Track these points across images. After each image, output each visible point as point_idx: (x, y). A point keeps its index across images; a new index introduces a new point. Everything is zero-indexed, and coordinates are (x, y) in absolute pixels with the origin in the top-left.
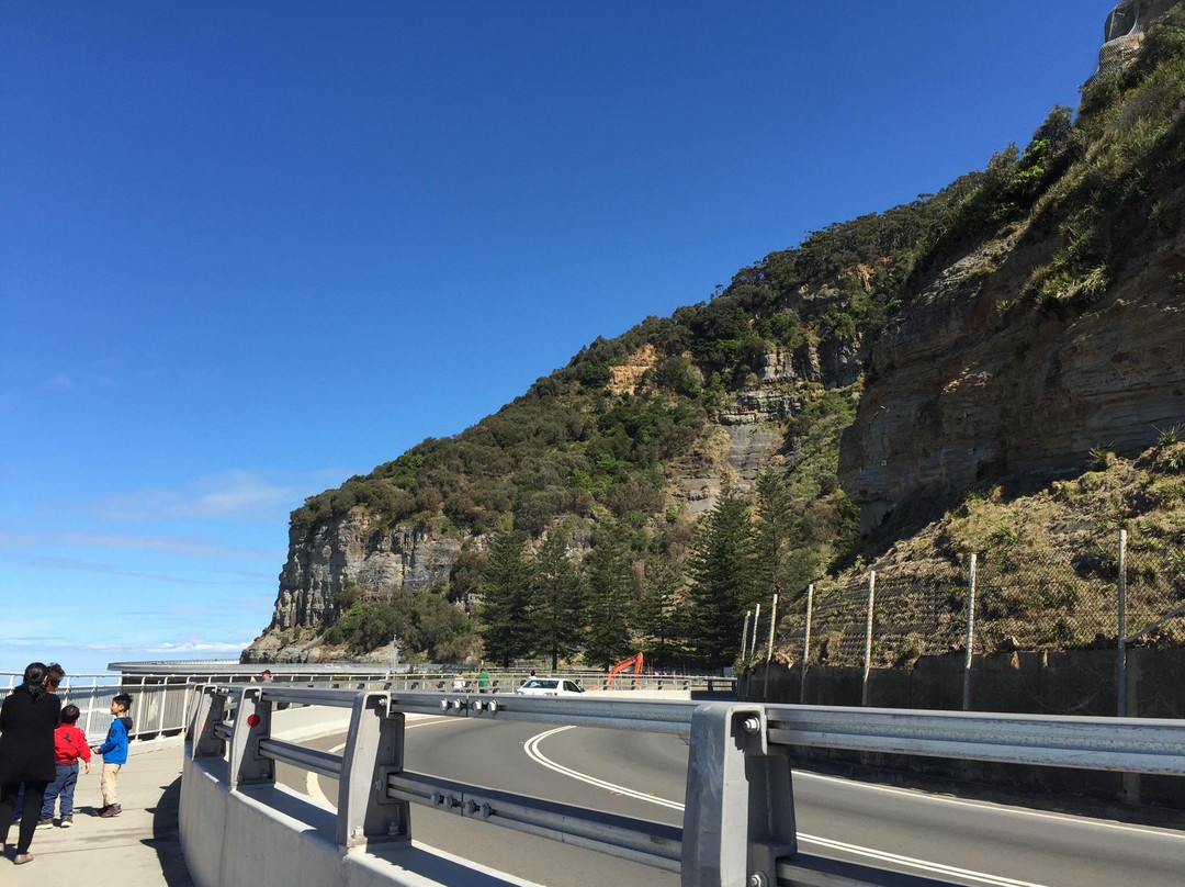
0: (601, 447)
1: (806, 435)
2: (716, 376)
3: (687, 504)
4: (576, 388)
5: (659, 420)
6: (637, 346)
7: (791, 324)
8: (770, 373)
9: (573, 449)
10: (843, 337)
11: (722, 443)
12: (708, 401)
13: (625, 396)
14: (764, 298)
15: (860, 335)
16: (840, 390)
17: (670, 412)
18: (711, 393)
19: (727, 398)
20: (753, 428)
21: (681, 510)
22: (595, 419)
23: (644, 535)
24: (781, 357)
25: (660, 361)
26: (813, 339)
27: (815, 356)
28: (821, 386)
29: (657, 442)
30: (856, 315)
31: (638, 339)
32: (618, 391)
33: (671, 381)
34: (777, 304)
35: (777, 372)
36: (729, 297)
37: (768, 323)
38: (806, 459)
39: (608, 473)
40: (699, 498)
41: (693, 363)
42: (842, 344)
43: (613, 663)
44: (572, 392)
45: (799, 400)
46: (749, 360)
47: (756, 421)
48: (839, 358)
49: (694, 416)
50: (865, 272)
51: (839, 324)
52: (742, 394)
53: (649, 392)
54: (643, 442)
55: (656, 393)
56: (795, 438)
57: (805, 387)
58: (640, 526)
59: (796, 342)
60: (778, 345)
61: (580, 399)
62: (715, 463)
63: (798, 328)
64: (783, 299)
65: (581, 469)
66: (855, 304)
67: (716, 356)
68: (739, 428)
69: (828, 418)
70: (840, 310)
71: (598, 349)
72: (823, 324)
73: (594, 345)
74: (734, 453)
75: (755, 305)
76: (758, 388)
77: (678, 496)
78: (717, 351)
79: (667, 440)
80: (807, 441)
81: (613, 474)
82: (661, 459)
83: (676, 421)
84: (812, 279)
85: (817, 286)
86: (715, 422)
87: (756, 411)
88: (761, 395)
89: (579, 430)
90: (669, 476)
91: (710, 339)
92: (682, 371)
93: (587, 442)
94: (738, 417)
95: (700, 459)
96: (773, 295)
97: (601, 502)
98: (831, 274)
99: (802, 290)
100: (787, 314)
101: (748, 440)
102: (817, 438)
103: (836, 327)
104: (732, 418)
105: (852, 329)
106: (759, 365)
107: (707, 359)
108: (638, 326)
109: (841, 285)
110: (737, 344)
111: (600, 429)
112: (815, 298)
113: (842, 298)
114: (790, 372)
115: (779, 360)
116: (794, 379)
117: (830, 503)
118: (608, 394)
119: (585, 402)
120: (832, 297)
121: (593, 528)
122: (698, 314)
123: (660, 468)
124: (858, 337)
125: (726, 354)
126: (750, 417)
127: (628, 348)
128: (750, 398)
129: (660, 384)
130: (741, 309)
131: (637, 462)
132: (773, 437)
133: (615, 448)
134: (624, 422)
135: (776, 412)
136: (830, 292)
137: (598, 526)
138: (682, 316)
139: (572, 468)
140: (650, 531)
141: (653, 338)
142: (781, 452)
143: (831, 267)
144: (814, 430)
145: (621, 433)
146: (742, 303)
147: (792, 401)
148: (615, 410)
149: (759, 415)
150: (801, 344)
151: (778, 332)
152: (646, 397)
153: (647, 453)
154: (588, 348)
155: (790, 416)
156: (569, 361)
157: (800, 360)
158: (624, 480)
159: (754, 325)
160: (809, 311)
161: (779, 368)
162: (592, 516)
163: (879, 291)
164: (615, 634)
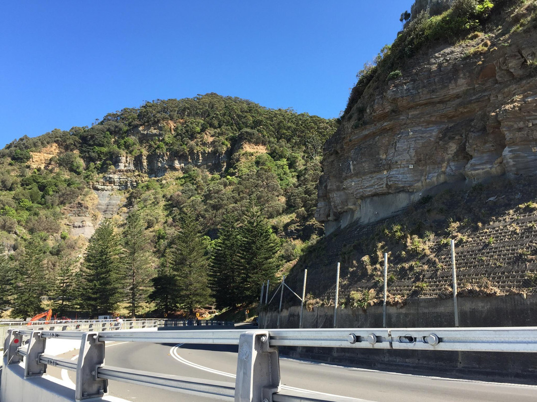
0: (23, 195)
1: (139, 198)
2: (92, 164)
3: (72, 230)
4: (8, 162)
5: (59, 184)
6: (48, 143)
7: (134, 144)
8: (122, 166)
9: (5, 195)
10: (160, 153)
11: (93, 199)
12: (87, 177)
13: (39, 170)
14: (120, 129)
15: (168, 154)
16: (156, 179)
17: (65, 181)
18: (89, 173)
19: (97, 177)
20: (111, 193)
21: (70, 232)
22: (19, 179)
23: (46, 245)
24: (128, 159)
25: (61, 153)
26: (145, 152)
27: (145, 161)
28: (147, 176)
29: (57, 195)
30: (167, 144)
31: (48, 139)
32: (35, 166)
33: (67, 164)
34: (127, 133)
35: (125, 166)
36: (102, 126)
37: (123, 141)
38: (139, 210)
39: (27, 209)
40: (79, 227)
41: (80, 156)
42: (159, 157)
43: (29, 316)
44: (5, 163)
45: (136, 181)
46: (111, 158)
47: (112, 190)
48: (157, 163)
49: (79, 184)
50: (172, 125)
51: (158, 147)
52: (106, 175)
53: (53, 169)
54: (49, 195)
55: (57, 170)
56: (133, 200)
57: (139, 175)
58: (45, 240)
59: (136, 153)
60: (127, 153)
61: (10, 168)
62: (89, 209)
63: (137, 146)
64: (131, 131)
65: (10, 206)
66: (167, 139)
67: (93, 155)
68: (103, 192)
69: (150, 191)
70: (159, 140)
71: (24, 141)
72: (150, 146)
73: (21, 140)
74: (100, 205)
75: (116, 132)
76: (114, 173)
77: (68, 225)
78: (94, 152)
79: (63, 195)
80: (139, 202)
81: (30, 210)
82: (58, 205)
83: (69, 185)
84: (146, 124)
85: (148, 127)
86: (90, 188)
87: (112, 185)
88: (116, 177)
89: (9, 184)
90: (63, 214)
91: (90, 145)
92: (74, 159)
93: (14, 192)
94: (103, 187)
95: (82, 206)
96: (126, 128)
97: (21, 225)
98: (156, 123)
99: (141, 128)
100: (132, 139)
101: (108, 199)
102: (145, 200)
103: (156, 148)
104: (100, 187)
105: (165, 151)
106: (116, 162)
107: (87, 155)
108: (49, 133)
109: (160, 129)
110: (105, 150)
111: (22, 185)
112: (147, 133)
113: (160, 135)
114: (132, 167)
115: (127, 161)
116: (134, 171)
117: (152, 232)
118: (28, 167)
119: (14, 170)
120: (156, 134)
121: (16, 240)
122: (85, 131)
123: (58, 209)
124: (167, 154)
125: (99, 156)
126: (109, 188)
127: (42, 143)
128: (110, 178)
129: (60, 165)
130: (108, 133)
131: (45, 205)
132: (120, 198)
133: (31, 196)
134: (37, 183)
135: (124, 186)
136: (155, 132)
137: (19, 239)
138: (75, 132)
139: (4, 205)
140: (51, 243)
141: (58, 140)
142: (125, 206)
143: (156, 119)
144: (143, 196)
145: (36, 188)
146: (109, 130)
147: (132, 182)
148: (32, 176)
149: (114, 187)
150: (138, 154)
151: (127, 146)
152: (51, 171)
153: (50, 201)
154: (18, 141)
155: (130, 189)
156: (4, 146)
157: (138, 162)
158: (36, 214)
159: (115, 142)
160: (144, 139)
161: (127, 164)
162: (16, 233)
163: (178, 135)
164: (33, 299)
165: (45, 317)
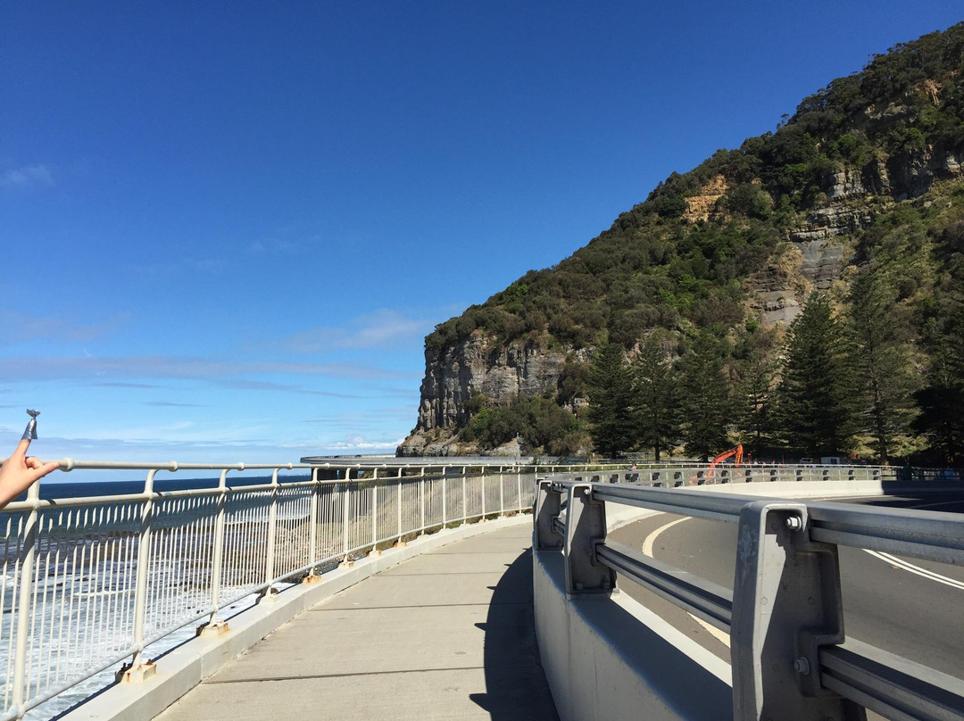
0: (682, 268)
1: (880, 244)
2: (785, 198)
3: (764, 314)
4: (655, 219)
5: (734, 242)
6: (709, 177)
7: (858, 144)
8: (839, 191)
9: (656, 272)
10: (913, 150)
11: (794, 258)
12: (779, 221)
13: (701, 223)
14: (830, 122)
15: (931, 147)
16: (911, 201)
17: (743, 234)
18: (782, 214)
19: (796, 217)
20: (824, 242)
21: (760, 319)
22: (673, 245)
23: (727, 343)
24: (850, 175)
25: (732, 189)
26: (881, 155)
27: (884, 171)
28: (891, 198)
29: (733, 260)
30: (926, 129)
31: (709, 171)
32: (694, 219)
33: (743, 207)
34: (844, 126)
35: (846, 189)
36: (795, 125)
37: (836, 145)
38: (881, 267)
39: (690, 290)
40: (775, 309)
41: (762, 188)
42: (911, 157)
43: (711, 455)
44: (652, 223)
45: (869, 214)
46: (818, 181)
47: (827, 236)
48: (909, 171)
49: (767, 236)
50: (933, 87)
51: (909, 139)
52: (812, 212)
53: (722, 218)
54: (720, 262)
55: (728, 219)
56: (868, 249)
57: (874, 201)
58: (723, 336)
59: (865, 159)
60: (846, 164)
61: (659, 229)
62: (789, 277)
63: (866, 146)
64: (849, 121)
65: (665, 288)
66: (924, 119)
67: (785, 180)
68: (809, 244)
69: (900, 228)
70: (909, 125)
71: (674, 183)
72: (892, 141)
73: (669, 180)
74: (807, 266)
75: (821, 129)
76: (827, 206)
77: (756, 307)
78: (785, 175)
79: (743, 258)
80: (881, 250)
81: (695, 291)
82: (737, 276)
83: (749, 241)
84: (879, 99)
85: (884, 104)
86: (786, 240)
87: (826, 227)
88: (830, 212)
89: (660, 255)
90: (746, 290)
91: (779, 165)
92: (753, 196)
93: (669, 266)
94: (808, 234)
95: (775, 274)
96: (839, 118)
97: (684, 316)
98: (897, 93)
99: (869, 111)
100: (853, 135)
101: (820, 254)
102: (892, 246)
103: (904, 142)
104: (803, 235)
105: (922, 143)
106: (827, 183)
107: (775, 183)
108: (709, 160)
109: (909, 101)
110: (804, 167)
111: (679, 253)
112: (883, 117)
113: (910, 114)
114: (859, 188)
115: (848, 178)
116: (863, 195)
117: (910, 305)
118: (685, 222)
119: (664, 231)
120: (900, 113)
121: (680, 339)
122: (766, 143)
123: (737, 284)
124: (928, 149)
125: (794, 178)
126: (821, 233)
127: (701, 180)
128: (820, 216)
129: (732, 209)
130: (808, 135)
131: (715, 279)
132: (843, 250)
133: (694, 268)
134: (701, 245)
135: (846, 226)
136: (896, 110)
137: (684, 337)
138: (750, 147)
139: (657, 288)
140: (732, 339)
141: (724, 169)
142: (853, 262)
143: (898, 85)
144: (888, 239)
145: (699, 256)
146: (808, 129)
147: (862, 216)
148: (692, 236)
149: (829, 231)
150: (869, 161)
151: (845, 152)
152: (720, 223)
153: (724, 271)
154: (664, 183)
155: (860, 229)
156: (647, 196)
157: (869, 177)
158: (704, 296)
159: (821, 149)
160: (876, 130)
161: (848, 185)
162: (678, 329)
163: (948, 104)
164: (712, 429)
165: (734, 456)
